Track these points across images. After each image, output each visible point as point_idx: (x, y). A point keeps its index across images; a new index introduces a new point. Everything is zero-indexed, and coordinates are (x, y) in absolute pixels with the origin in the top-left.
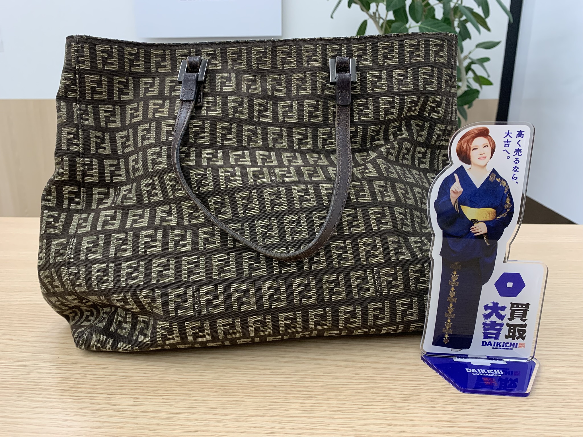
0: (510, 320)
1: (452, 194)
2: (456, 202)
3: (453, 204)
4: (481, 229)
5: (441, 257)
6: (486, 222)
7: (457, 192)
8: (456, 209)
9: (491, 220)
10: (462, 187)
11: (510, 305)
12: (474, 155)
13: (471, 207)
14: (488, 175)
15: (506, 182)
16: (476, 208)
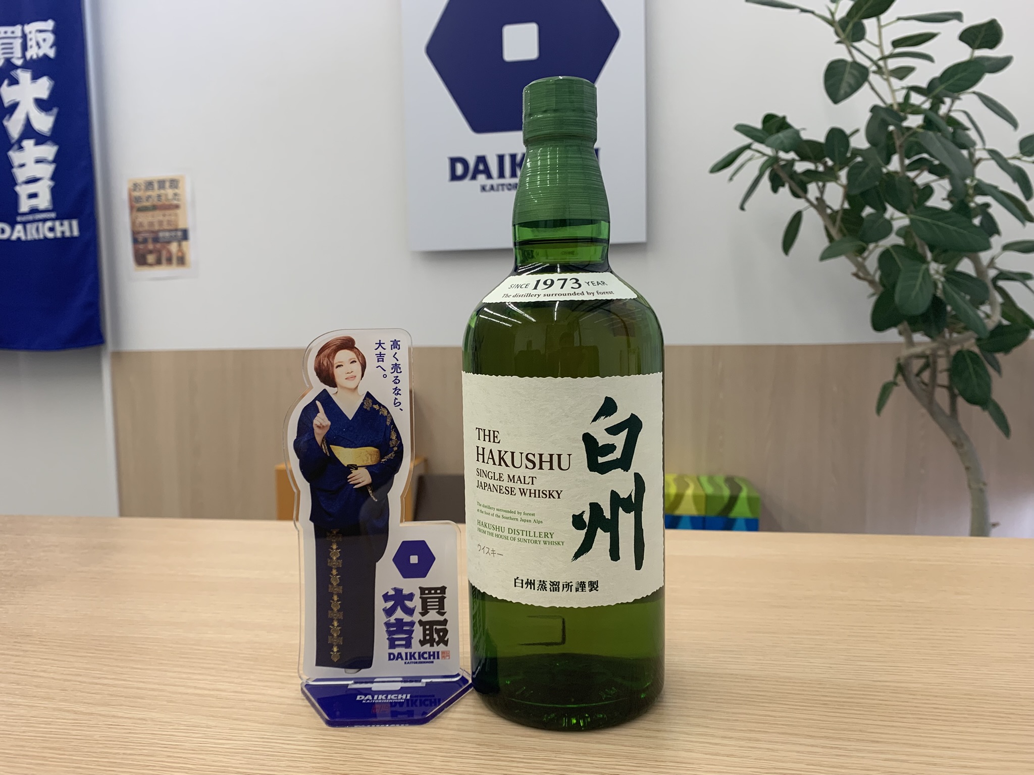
0: (423, 614)
1: (316, 430)
2: (323, 441)
3: (320, 444)
4: (362, 478)
5: (312, 524)
6: (367, 467)
7: (323, 426)
8: (324, 451)
9: (374, 463)
10: (329, 420)
11: (419, 591)
12: (339, 375)
13: (345, 447)
14: (362, 401)
15: (387, 410)
16: (352, 448)
